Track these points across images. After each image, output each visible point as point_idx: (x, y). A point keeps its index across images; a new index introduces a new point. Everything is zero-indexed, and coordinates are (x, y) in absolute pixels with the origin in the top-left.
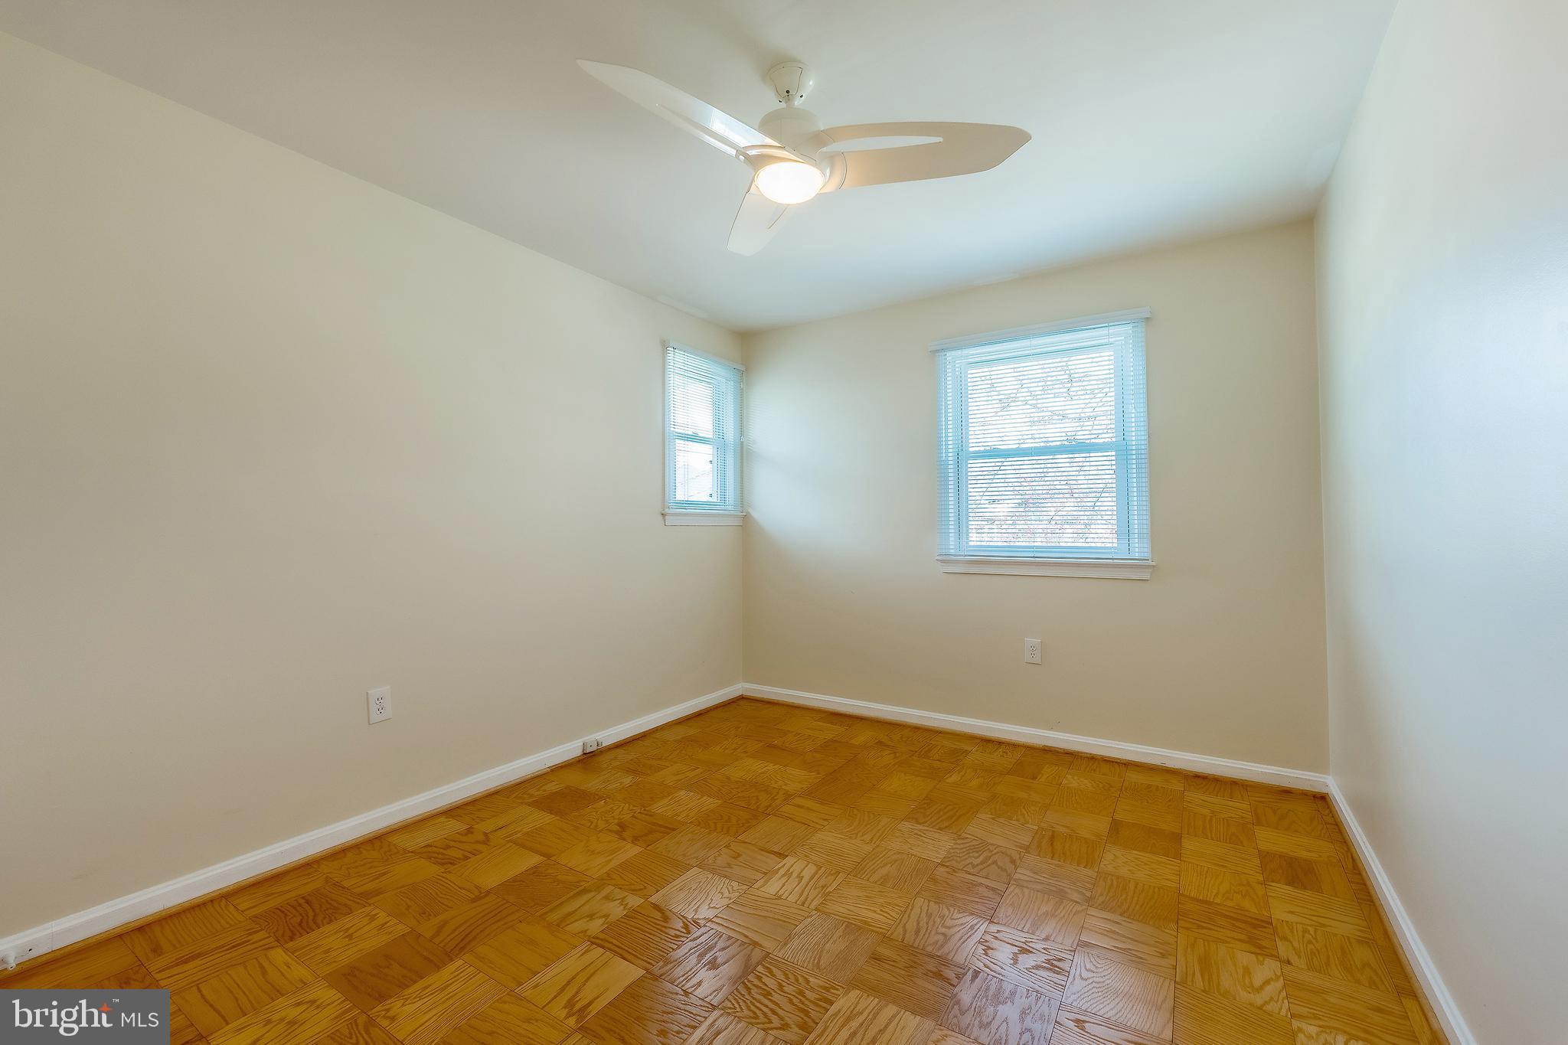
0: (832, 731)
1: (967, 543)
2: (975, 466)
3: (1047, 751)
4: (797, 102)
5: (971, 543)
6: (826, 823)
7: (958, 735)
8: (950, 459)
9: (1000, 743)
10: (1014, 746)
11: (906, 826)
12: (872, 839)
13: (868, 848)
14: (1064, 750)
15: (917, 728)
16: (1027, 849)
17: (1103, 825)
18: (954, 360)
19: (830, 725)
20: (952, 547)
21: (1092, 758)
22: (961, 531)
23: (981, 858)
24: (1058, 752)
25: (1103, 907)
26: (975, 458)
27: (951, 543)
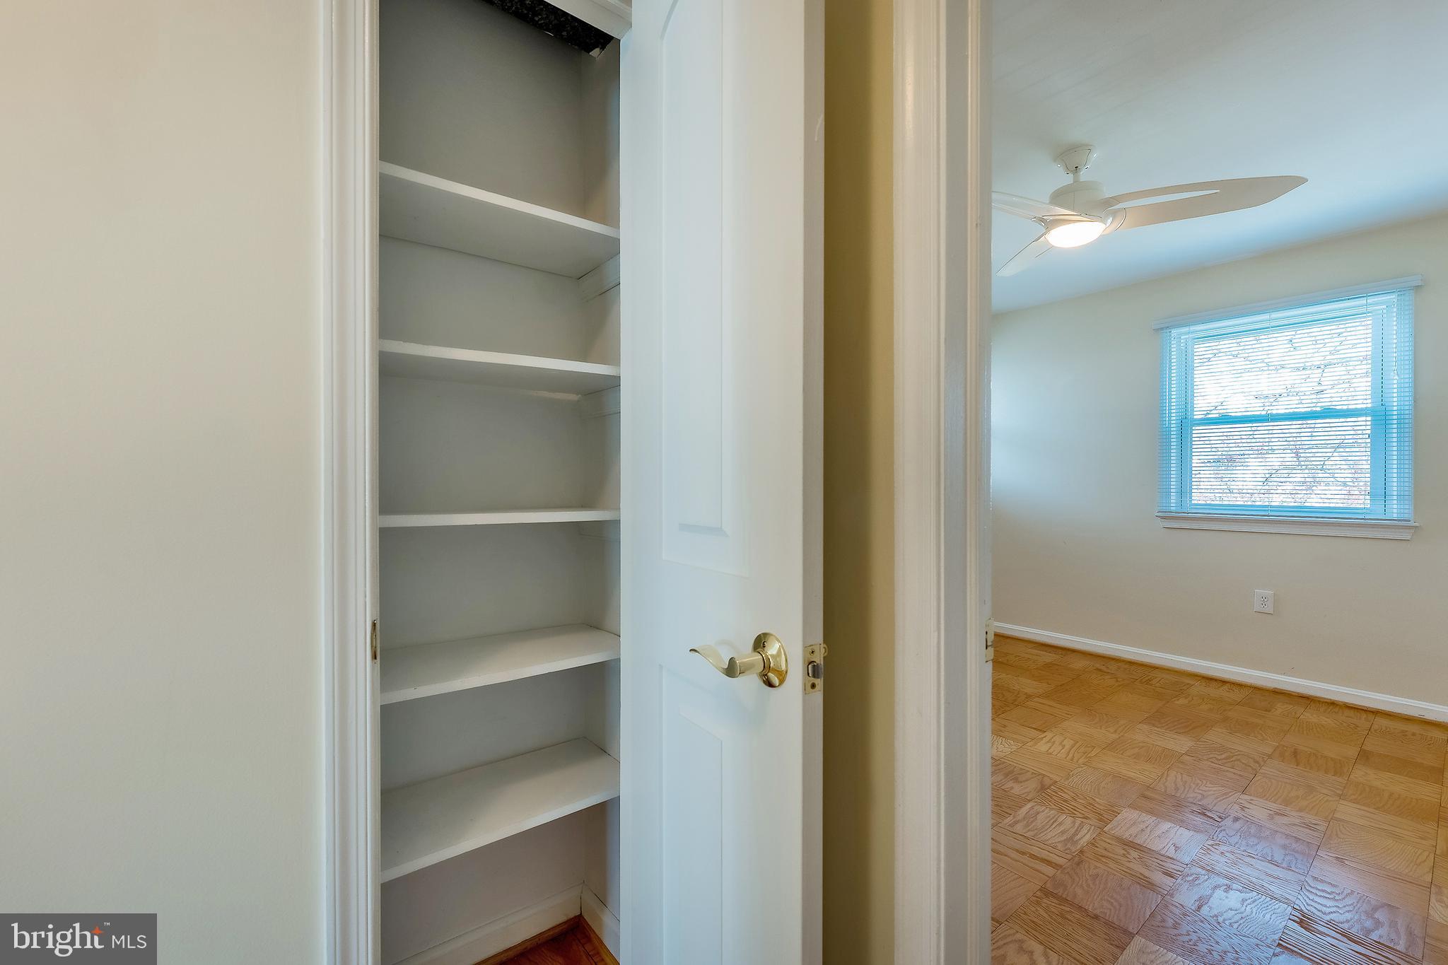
0: (1049, 657)
1: (1190, 501)
2: (1198, 431)
3: (1278, 693)
4: (1084, 175)
5: (1193, 502)
6: (1069, 717)
7: (1176, 672)
8: (1172, 426)
9: (1224, 682)
10: (1240, 685)
11: (1145, 727)
12: (1116, 731)
13: (1115, 736)
14: (1298, 693)
15: (1131, 663)
16: (1270, 756)
17: (1352, 752)
18: (1180, 335)
19: (1044, 653)
20: (1172, 505)
21: (1333, 704)
22: (1184, 491)
23: (1223, 756)
24: (1291, 695)
25: (1355, 801)
26: (1199, 425)
27: (1172, 501)
